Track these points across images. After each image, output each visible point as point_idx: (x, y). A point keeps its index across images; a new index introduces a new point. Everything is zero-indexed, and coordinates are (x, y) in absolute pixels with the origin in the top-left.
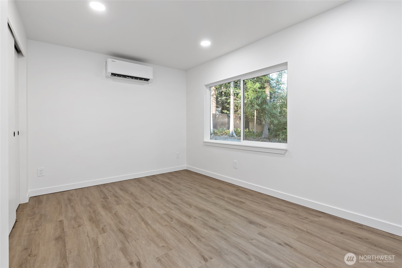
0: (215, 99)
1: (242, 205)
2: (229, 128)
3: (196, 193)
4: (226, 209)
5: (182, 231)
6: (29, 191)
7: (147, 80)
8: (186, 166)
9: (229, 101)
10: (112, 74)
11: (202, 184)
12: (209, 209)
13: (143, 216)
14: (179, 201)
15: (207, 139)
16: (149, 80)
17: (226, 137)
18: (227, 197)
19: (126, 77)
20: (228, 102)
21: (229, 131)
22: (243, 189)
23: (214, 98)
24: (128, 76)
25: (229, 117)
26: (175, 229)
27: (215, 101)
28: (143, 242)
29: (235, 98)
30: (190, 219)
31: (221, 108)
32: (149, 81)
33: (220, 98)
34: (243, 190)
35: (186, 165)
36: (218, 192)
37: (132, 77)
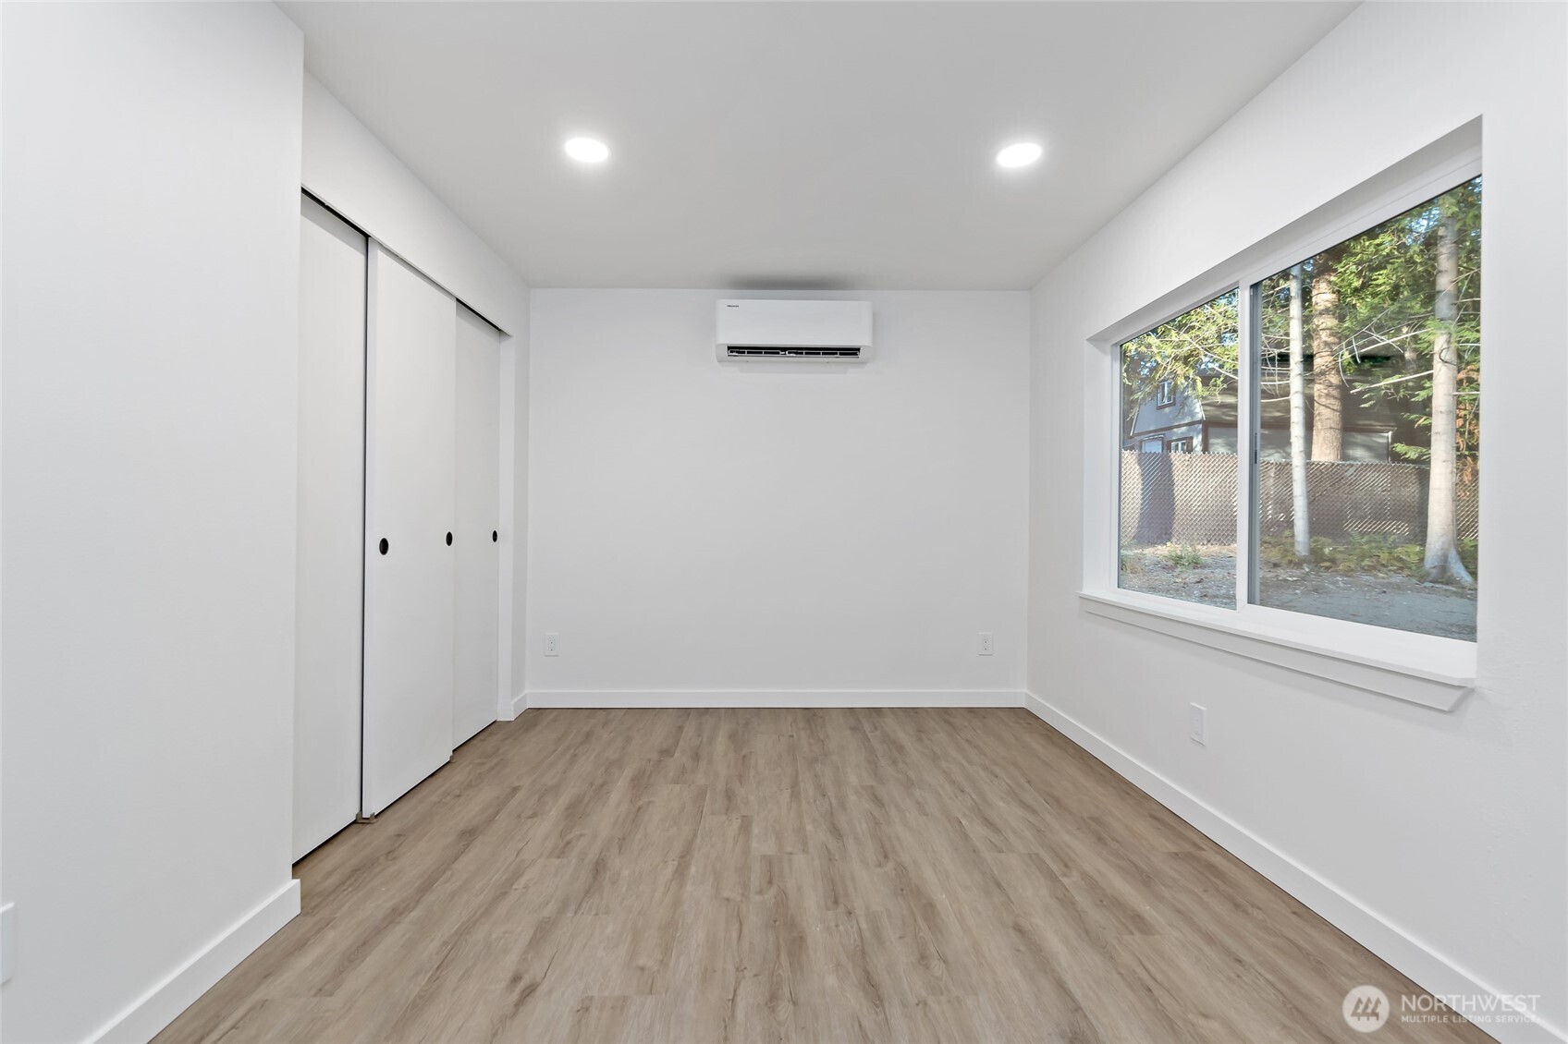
0: (1335, 393)
1: (1128, 938)
2: (1420, 534)
3: (960, 816)
4: (1019, 929)
5: (751, 943)
6: (527, 691)
7: (853, 352)
8: (1026, 694)
9: (1422, 395)
10: (732, 349)
11: (1028, 782)
12: (941, 899)
13: (698, 841)
14: (864, 826)
15: (1101, 584)
16: (859, 350)
17: (1397, 579)
18: (1085, 876)
19: (778, 353)
20: (1419, 399)
21: (1422, 553)
22: (1217, 860)
23: (1331, 389)
24: (784, 349)
25: (1424, 477)
26: (741, 924)
27: (1332, 401)
28: (610, 929)
29: (1462, 375)
30: (828, 909)
31: (1390, 434)
32: (861, 354)
33: (1359, 388)
34: (1212, 868)
35: (1026, 690)
36: (1066, 838)
37: (797, 351)
